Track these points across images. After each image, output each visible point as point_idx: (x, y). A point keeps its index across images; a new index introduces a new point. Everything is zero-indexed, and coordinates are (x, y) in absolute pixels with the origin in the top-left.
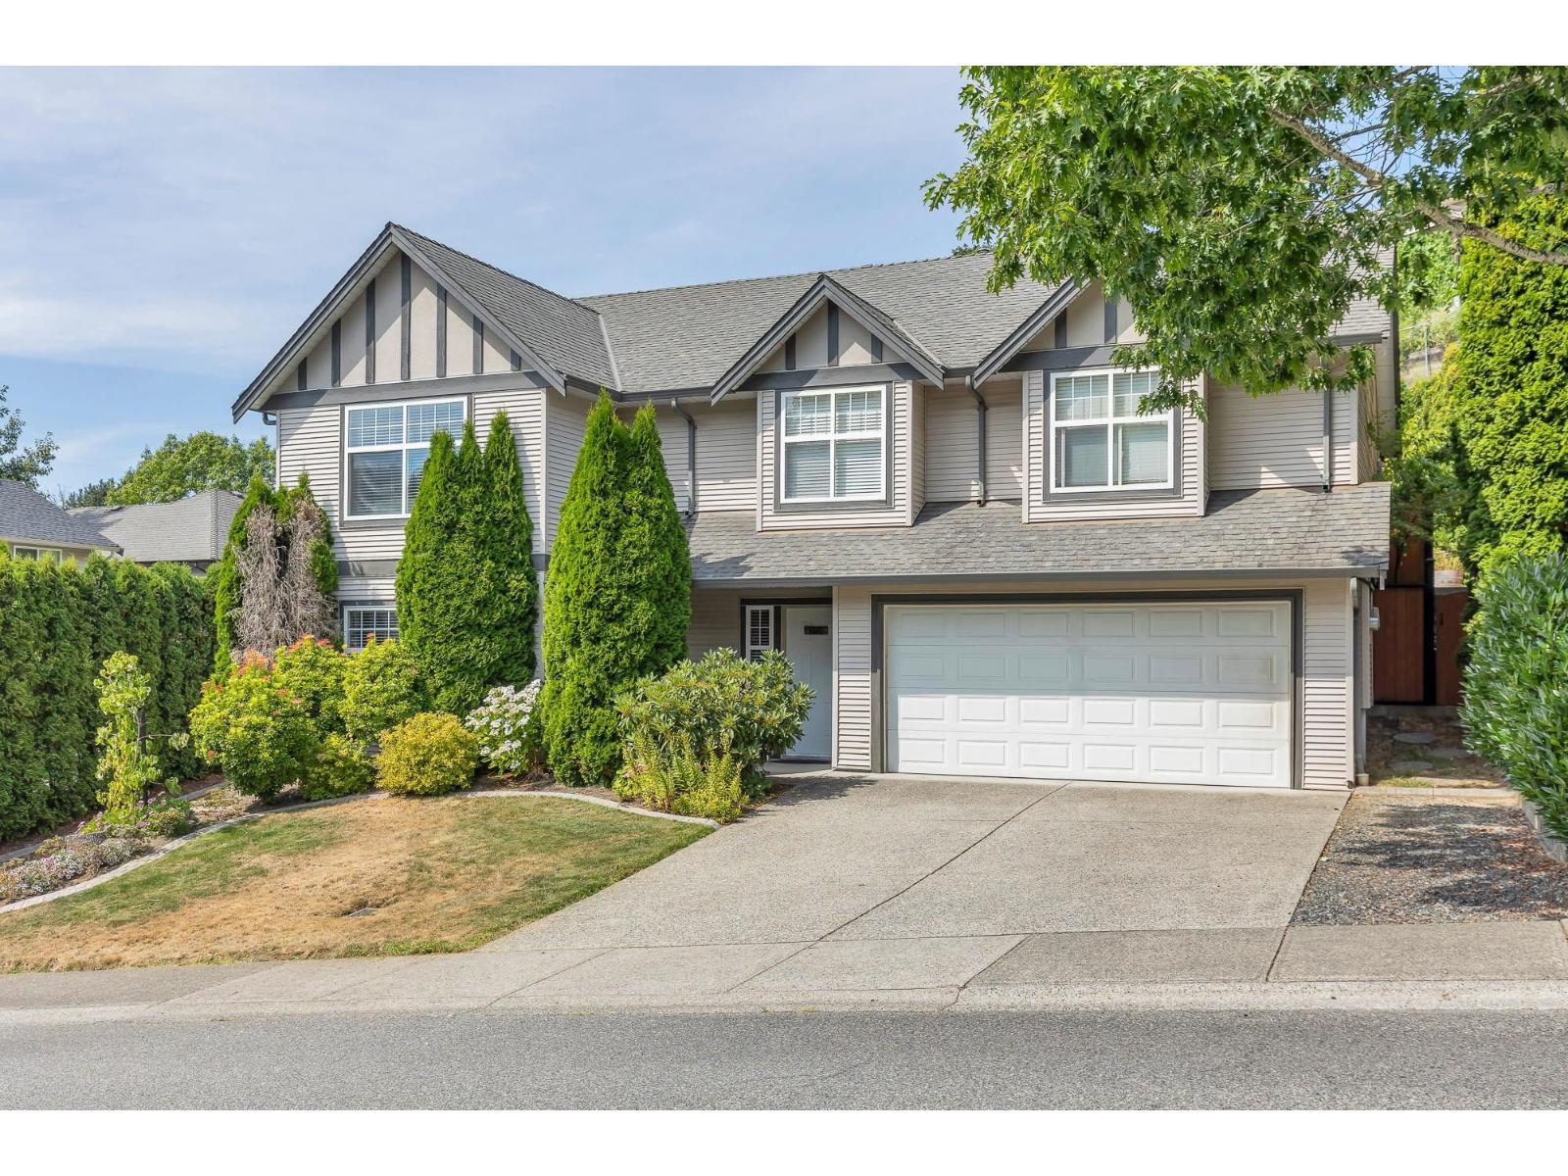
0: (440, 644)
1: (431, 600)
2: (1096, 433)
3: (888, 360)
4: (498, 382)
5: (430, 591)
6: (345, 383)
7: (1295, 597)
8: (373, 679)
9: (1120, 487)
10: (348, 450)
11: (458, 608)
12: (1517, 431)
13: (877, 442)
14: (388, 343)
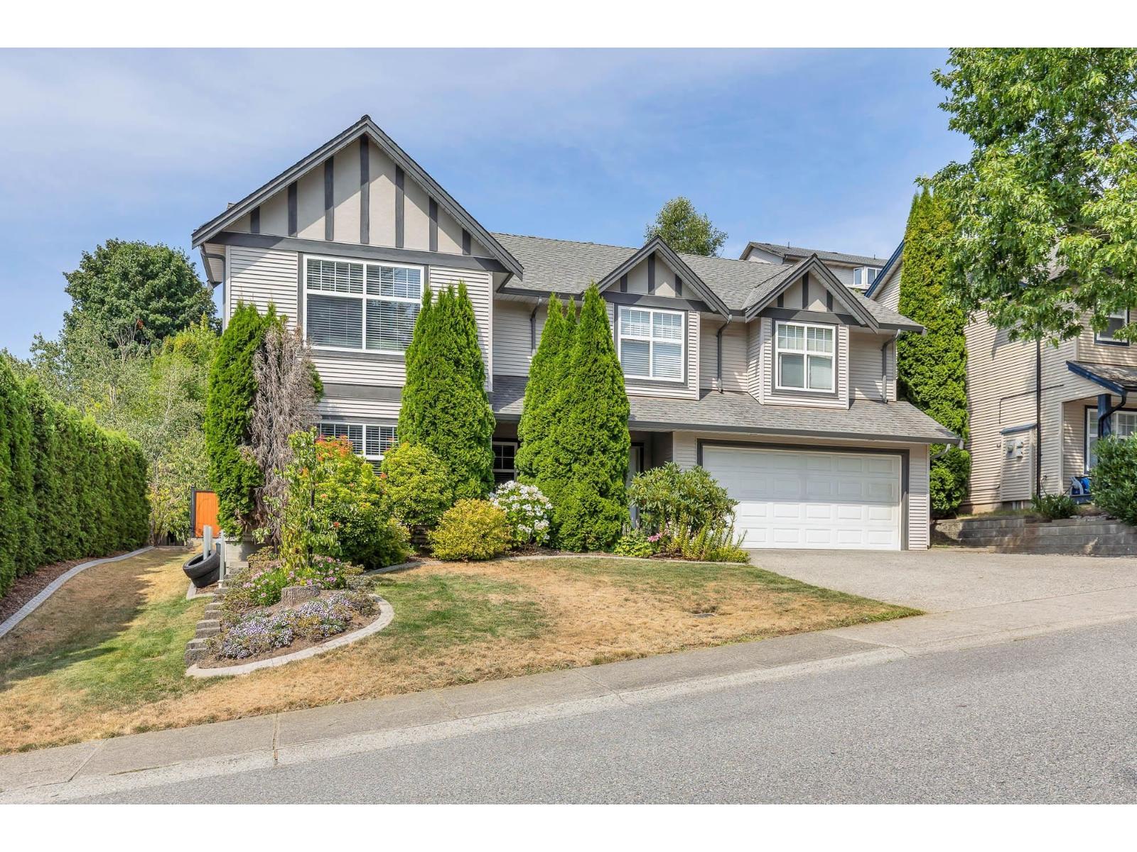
0: (460, 449)
1: (453, 415)
2: (797, 359)
3: (685, 296)
4: (447, 261)
5: (452, 408)
6: (302, 235)
7: (905, 453)
8: (423, 472)
9: (809, 390)
10: (306, 291)
11: (470, 424)
12: (944, 384)
13: (679, 347)
14: (347, 212)
